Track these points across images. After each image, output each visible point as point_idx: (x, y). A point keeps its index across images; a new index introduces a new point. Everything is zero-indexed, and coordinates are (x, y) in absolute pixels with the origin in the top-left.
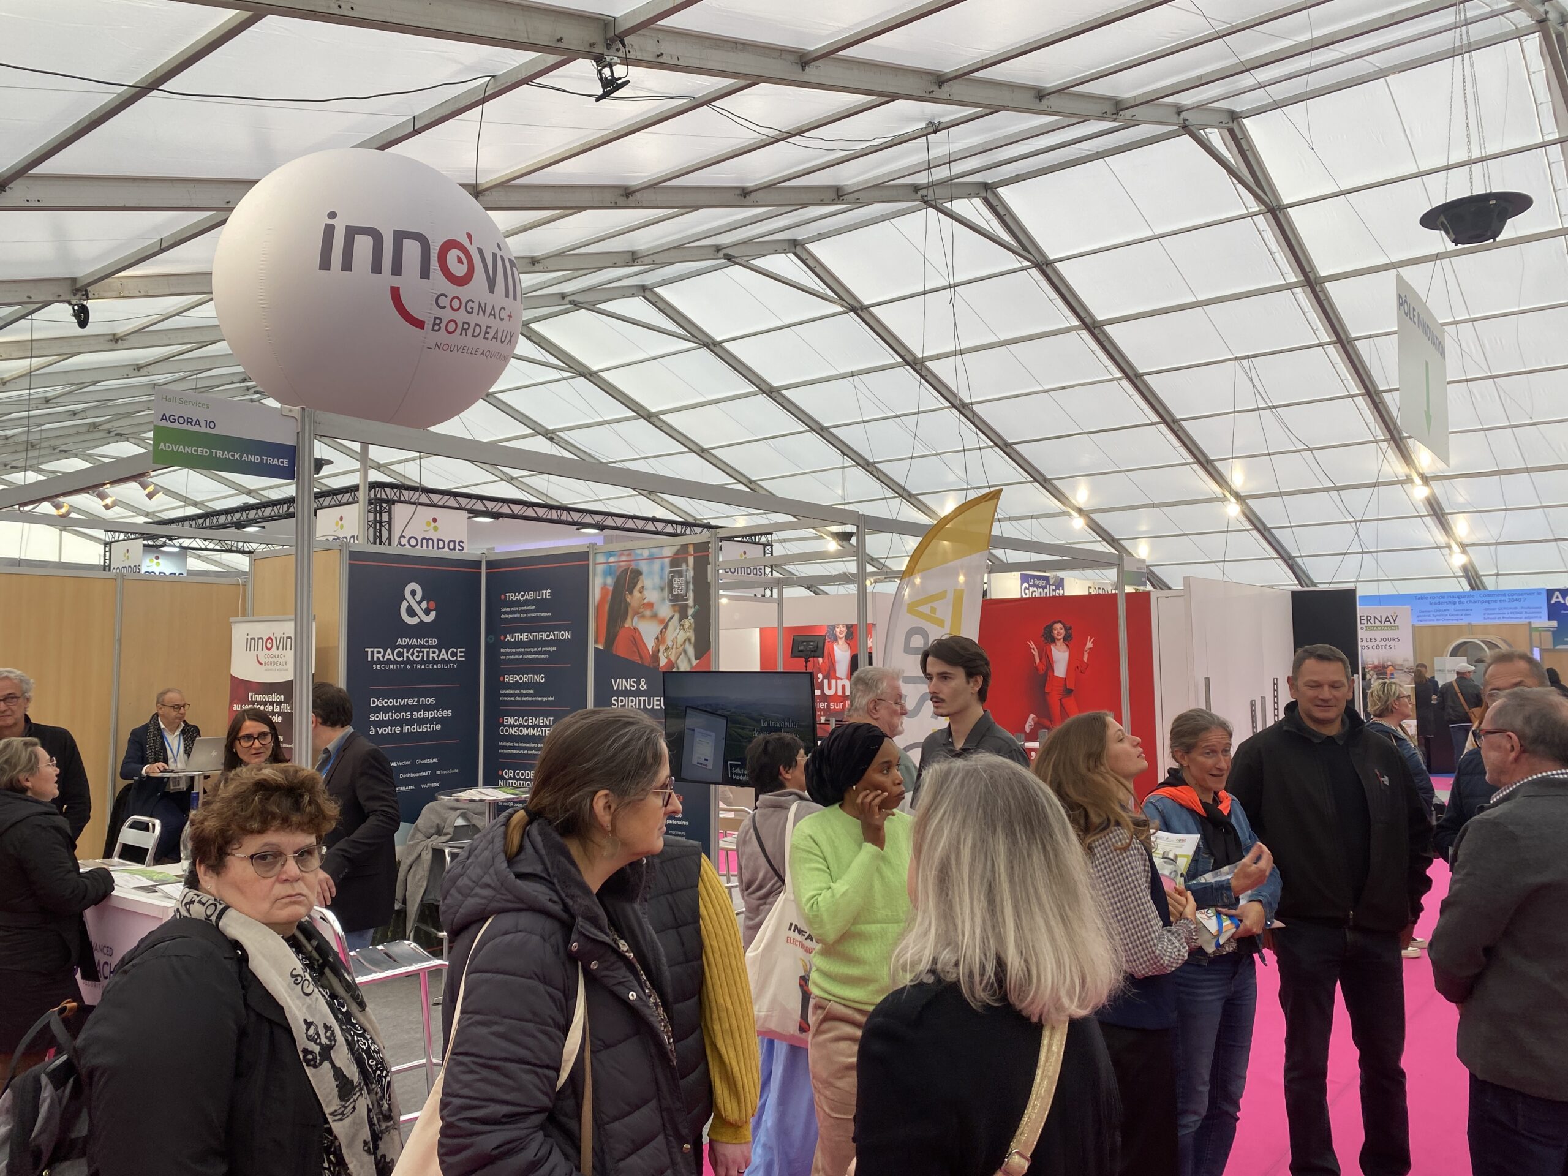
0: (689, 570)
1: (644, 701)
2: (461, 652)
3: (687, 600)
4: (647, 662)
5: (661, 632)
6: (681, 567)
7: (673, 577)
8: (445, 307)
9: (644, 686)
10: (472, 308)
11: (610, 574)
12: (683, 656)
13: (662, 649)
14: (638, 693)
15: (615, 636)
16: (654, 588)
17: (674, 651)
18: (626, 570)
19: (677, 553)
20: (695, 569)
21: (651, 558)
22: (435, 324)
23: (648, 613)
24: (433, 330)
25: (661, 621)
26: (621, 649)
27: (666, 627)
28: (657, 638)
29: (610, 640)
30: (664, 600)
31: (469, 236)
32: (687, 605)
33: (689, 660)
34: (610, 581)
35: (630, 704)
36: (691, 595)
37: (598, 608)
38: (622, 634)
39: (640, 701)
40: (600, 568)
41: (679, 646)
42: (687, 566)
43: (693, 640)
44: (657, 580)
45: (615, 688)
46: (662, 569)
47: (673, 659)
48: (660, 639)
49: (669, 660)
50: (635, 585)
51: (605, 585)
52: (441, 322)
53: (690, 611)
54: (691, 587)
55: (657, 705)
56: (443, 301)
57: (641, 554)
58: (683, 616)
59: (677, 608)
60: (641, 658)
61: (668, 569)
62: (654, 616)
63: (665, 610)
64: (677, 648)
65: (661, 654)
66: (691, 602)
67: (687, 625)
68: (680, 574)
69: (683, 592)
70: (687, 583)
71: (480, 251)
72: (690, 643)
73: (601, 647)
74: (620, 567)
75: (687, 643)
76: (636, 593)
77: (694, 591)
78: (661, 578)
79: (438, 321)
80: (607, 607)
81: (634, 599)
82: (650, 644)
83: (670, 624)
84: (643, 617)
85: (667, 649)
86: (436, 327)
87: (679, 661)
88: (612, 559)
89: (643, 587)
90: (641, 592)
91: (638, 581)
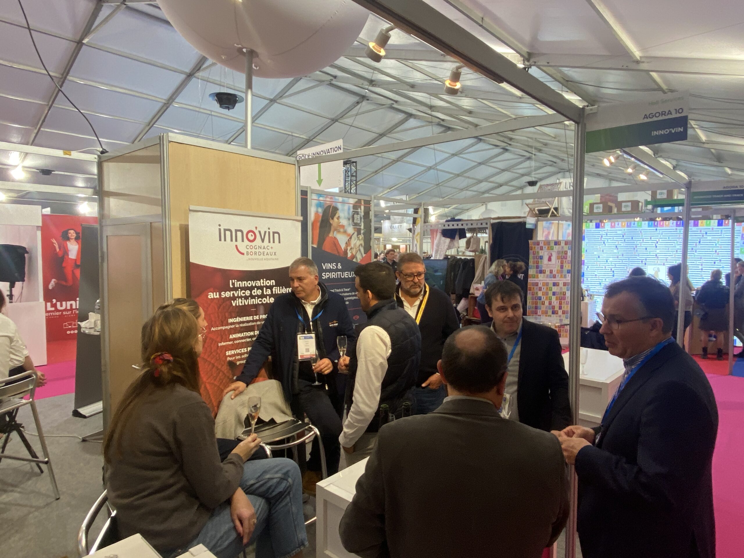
0: (362, 210)
1: (340, 274)
3: (360, 226)
4: (342, 255)
5: (348, 240)
6: (358, 209)
9: (340, 267)
12: (359, 252)
13: (349, 248)
14: (337, 270)
15: (324, 240)
17: (355, 250)
19: (356, 202)
20: (364, 212)
21: (343, 203)
23: (342, 230)
26: (327, 247)
27: (351, 238)
29: (321, 243)
33: (362, 254)
35: (333, 276)
36: (362, 224)
37: (314, 224)
38: (327, 241)
40: (313, 202)
42: (361, 210)
43: (363, 245)
44: (346, 214)
45: (324, 268)
47: (354, 254)
48: (348, 244)
49: (352, 254)
50: (335, 215)
51: (317, 211)
53: (362, 232)
54: (363, 220)
55: (347, 276)
57: (338, 199)
58: (359, 233)
60: (338, 252)
61: (352, 210)
62: (345, 232)
64: (356, 248)
65: (348, 251)
66: (362, 227)
67: (361, 238)
68: (358, 213)
69: (359, 222)
70: (361, 218)
72: (362, 246)
74: (326, 204)
76: (335, 219)
77: (364, 222)
80: (319, 224)
81: (334, 222)
82: (343, 246)
83: (353, 237)
84: (339, 232)
85: (351, 249)
87: (357, 254)
88: (321, 198)
89: (339, 217)
90: (338, 219)
91: (336, 213)
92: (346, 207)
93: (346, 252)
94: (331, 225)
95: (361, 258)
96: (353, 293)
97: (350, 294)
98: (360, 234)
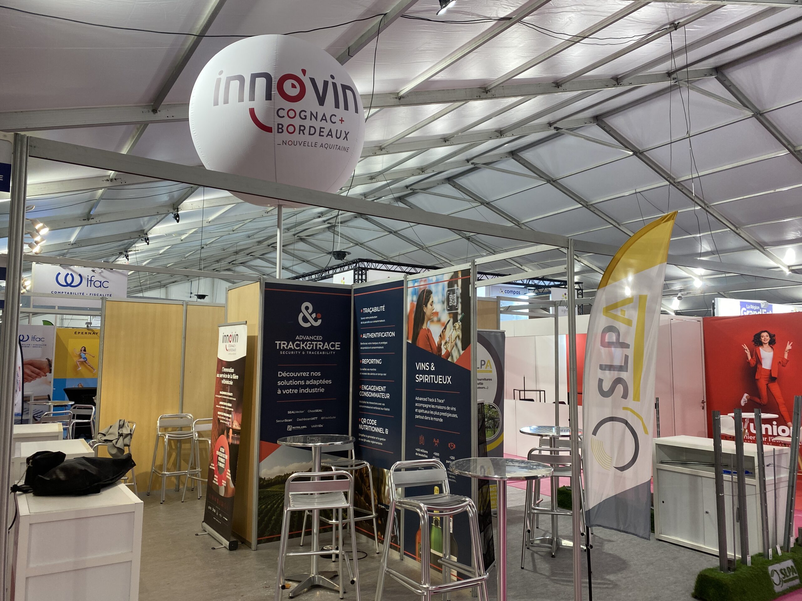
0: (458, 289)
1: (433, 377)
2: (337, 344)
3: (457, 309)
4: (435, 351)
5: (443, 332)
6: (454, 287)
7: (449, 294)
8: (284, 117)
9: (433, 369)
10: (305, 116)
11: (415, 294)
12: (455, 348)
13: (443, 343)
14: (429, 373)
15: (418, 334)
16: (439, 302)
17: (450, 344)
18: (424, 291)
19: (452, 277)
20: (462, 288)
21: (437, 282)
22: (278, 128)
23: (435, 319)
24: (278, 132)
25: (443, 324)
26: (421, 344)
27: (445, 328)
28: (440, 336)
29: (415, 337)
30: (444, 309)
31: (304, 72)
32: (457, 313)
33: (459, 351)
34: (415, 298)
35: (426, 380)
36: (460, 306)
37: (408, 317)
38: (421, 333)
39: (431, 377)
40: (410, 290)
41: (453, 341)
42: (458, 286)
43: (461, 337)
44: (440, 297)
45: (418, 369)
46: (443, 289)
47: (449, 350)
48: (442, 336)
49: (447, 351)
50: (428, 300)
51: (412, 301)
52: (283, 126)
53: (459, 317)
54: (460, 300)
55: (441, 381)
56: (281, 113)
57: (432, 280)
58: (455, 321)
59: (452, 315)
60: (431, 349)
61: (446, 289)
62: (439, 321)
63: (445, 317)
64: (452, 342)
65: (442, 347)
66: (459, 311)
67: (457, 327)
69: (455, 304)
70: (457, 298)
71: (313, 80)
72: (459, 339)
73: (410, 342)
74: (421, 289)
75: (457, 339)
76: (429, 305)
77: (461, 303)
78: (443, 295)
79: (280, 126)
80: (413, 316)
81: (428, 310)
83: (448, 326)
84: (432, 321)
85: (446, 343)
86: (280, 130)
87: (453, 351)
88: (416, 284)
89: (433, 302)
90: (431, 305)
91: (430, 298)
92: (441, 286)
93: (439, 348)
94: (424, 314)
95: (458, 357)
96: (448, 408)
97: (445, 408)
98: (457, 322)
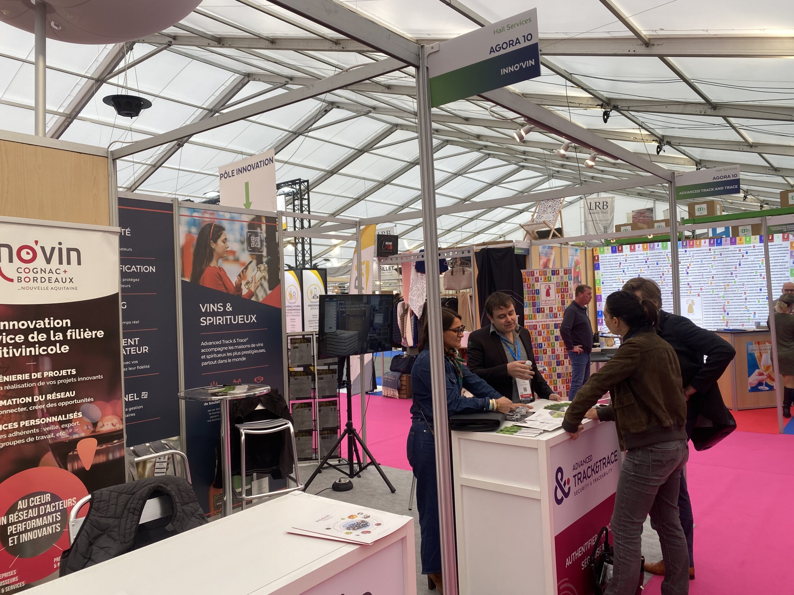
0: (262, 231)
1: (230, 319)
3: (262, 252)
4: (232, 291)
5: (243, 272)
6: (256, 229)
7: (250, 236)
9: (229, 308)
11: (194, 225)
12: (260, 288)
13: (244, 283)
14: (224, 313)
15: (202, 272)
16: (235, 241)
17: (253, 285)
18: (210, 225)
19: (253, 220)
20: (267, 232)
21: (232, 220)
23: (231, 257)
26: (207, 281)
27: (246, 268)
30: (244, 250)
32: (262, 256)
35: (218, 321)
36: (265, 249)
37: (183, 250)
38: (207, 272)
39: (226, 319)
40: (184, 219)
41: (257, 281)
42: (261, 230)
43: (267, 277)
44: (238, 236)
45: (203, 311)
46: (242, 229)
47: (253, 289)
48: (241, 276)
49: (250, 291)
50: (219, 237)
51: (190, 232)
53: (265, 260)
54: (265, 244)
55: (241, 321)
57: (224, 216)
58: (259, 261)
59: (255, 257)
60: (226, 289)
61: (246, 230)
62: (237, 260)
63: (245, 257)
64: (255, 283)
65: (243, 287)
66: (265, 253)
67: (262, 268)
68: (256, 235)
69: (259, 246)
70: (262, 241)
72: (265, 279)
74: (204, 221)
75: (263, 280)
76: (220, 242)
77: (267, 247)
78: (241, 235)
80: (192, 250)
81: (218, 246)
82: (234, 280)
83: (249, 266)
84: (226, 260)
85: (248, 283)
88: (195, 214)
89: (226, 239)
90: (224, 243)
91: (221, 234)
92: (237, 225)
93: (238, 288)
94: (212, 251)
95: (264, 296)
96: (253, 345)
97: (249, 346)
98: (262, 263)
